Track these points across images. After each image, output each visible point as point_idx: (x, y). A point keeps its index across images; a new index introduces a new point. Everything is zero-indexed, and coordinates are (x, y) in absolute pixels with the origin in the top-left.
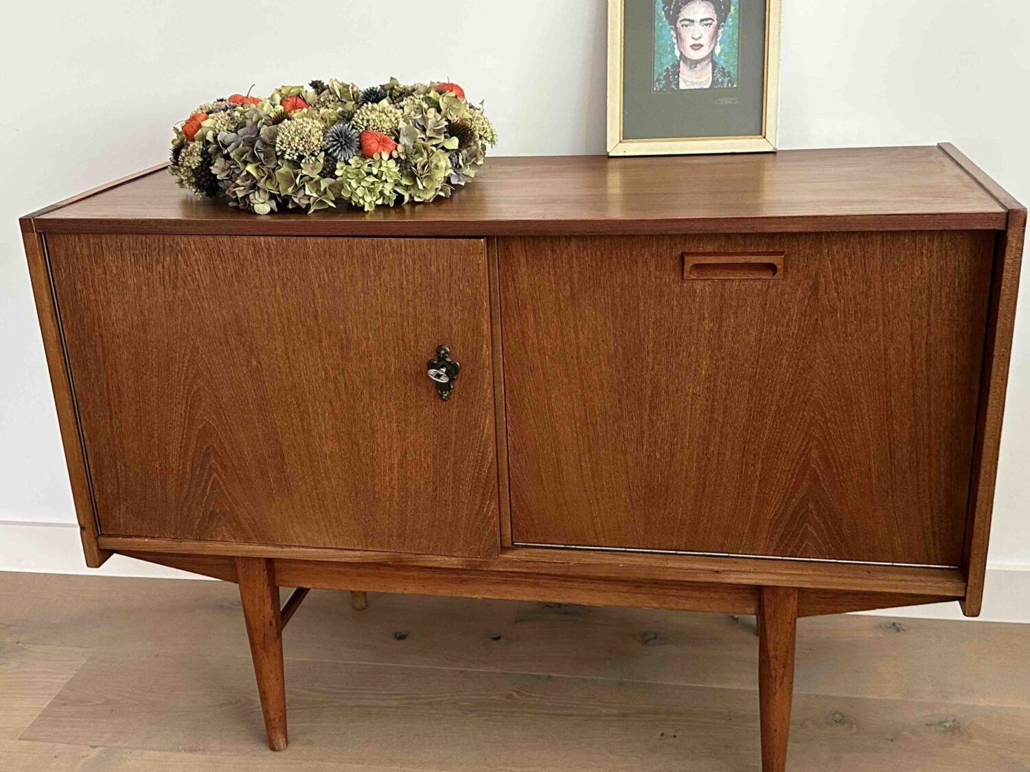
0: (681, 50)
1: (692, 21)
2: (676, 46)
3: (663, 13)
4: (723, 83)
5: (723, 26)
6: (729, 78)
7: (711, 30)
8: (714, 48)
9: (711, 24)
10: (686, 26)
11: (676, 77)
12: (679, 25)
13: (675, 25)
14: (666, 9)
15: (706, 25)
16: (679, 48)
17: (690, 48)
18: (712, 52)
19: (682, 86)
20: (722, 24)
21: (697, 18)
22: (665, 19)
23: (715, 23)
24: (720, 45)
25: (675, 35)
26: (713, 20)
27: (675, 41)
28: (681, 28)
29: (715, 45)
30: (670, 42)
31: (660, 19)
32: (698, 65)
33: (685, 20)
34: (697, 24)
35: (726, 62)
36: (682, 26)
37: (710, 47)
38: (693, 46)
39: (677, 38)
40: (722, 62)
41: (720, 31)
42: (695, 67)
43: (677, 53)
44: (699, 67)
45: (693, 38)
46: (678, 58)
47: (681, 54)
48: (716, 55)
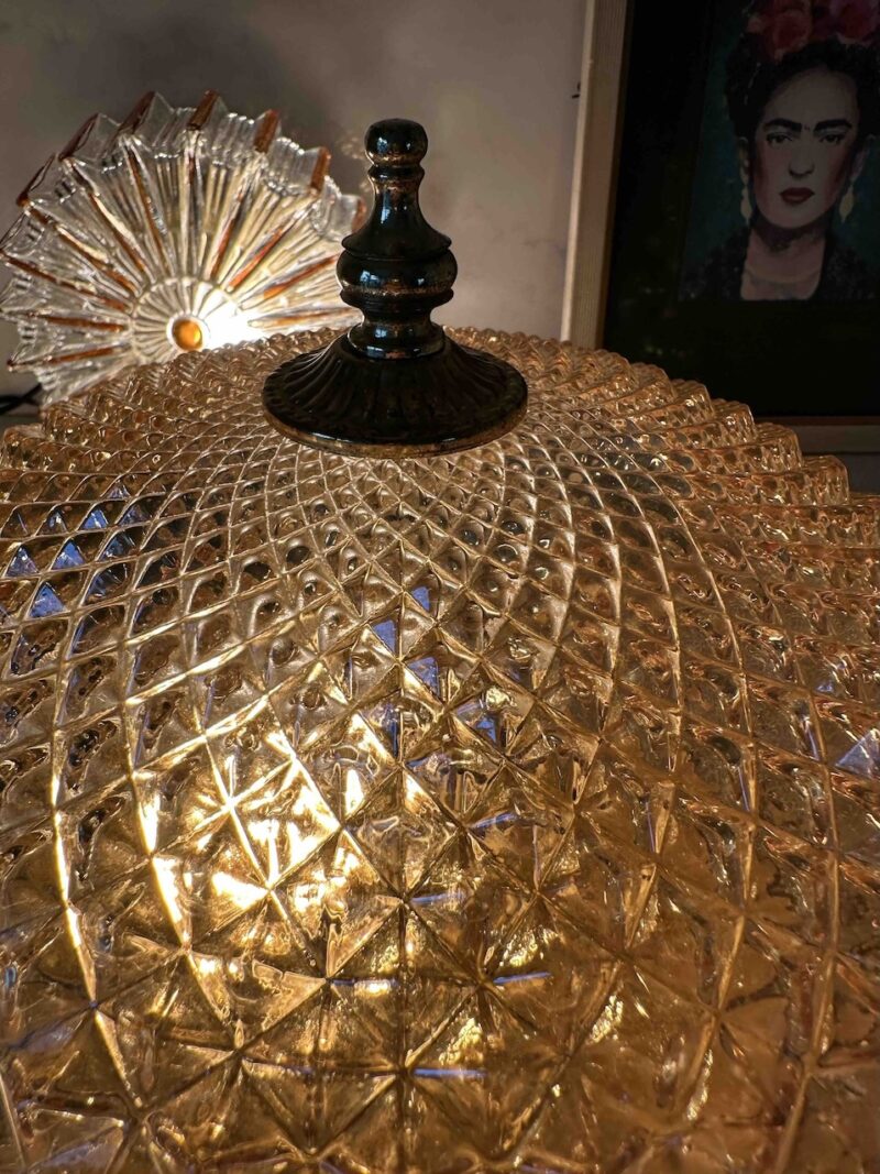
0: (759, 201)
1: (795, 127)
2: (745, 192)
3: (726, 101)
4: (844, 288)
5: (870, 142)
6: (861, 277)
7: (838, 150)
8: (838, 201)
9: (840, 137)
11: (736, 269)
13: (751, 134)
14: (732, 89)
15: (830, 138)
16: (752, 197)
17: (779, 197)
18: (832, 212)
19: (748, 292)
20: (870, 137)
21: (809, 117)
22: (727, 117)
23: (853, 133)
25: (746, 163)
26: (850, 126)
27: (745, 178)
28: (766, 143)
29: (844, 192)
30: (732, 181)
31: (717, 117)
32: (793, 242)
33: (778, 122)
34: (806, 138)
35: (861, 237)
36: (769, 138)
37: (829, 197)
38: (788, 194)
39: (750, 171)
40: (851, 236)
41: (861, 158)
42: (786, 247)
43: (746, 210)
44: (794, 246)
45: (792, 173)
46: (747, 222)
47: (756, 212)
48: (839, 218)
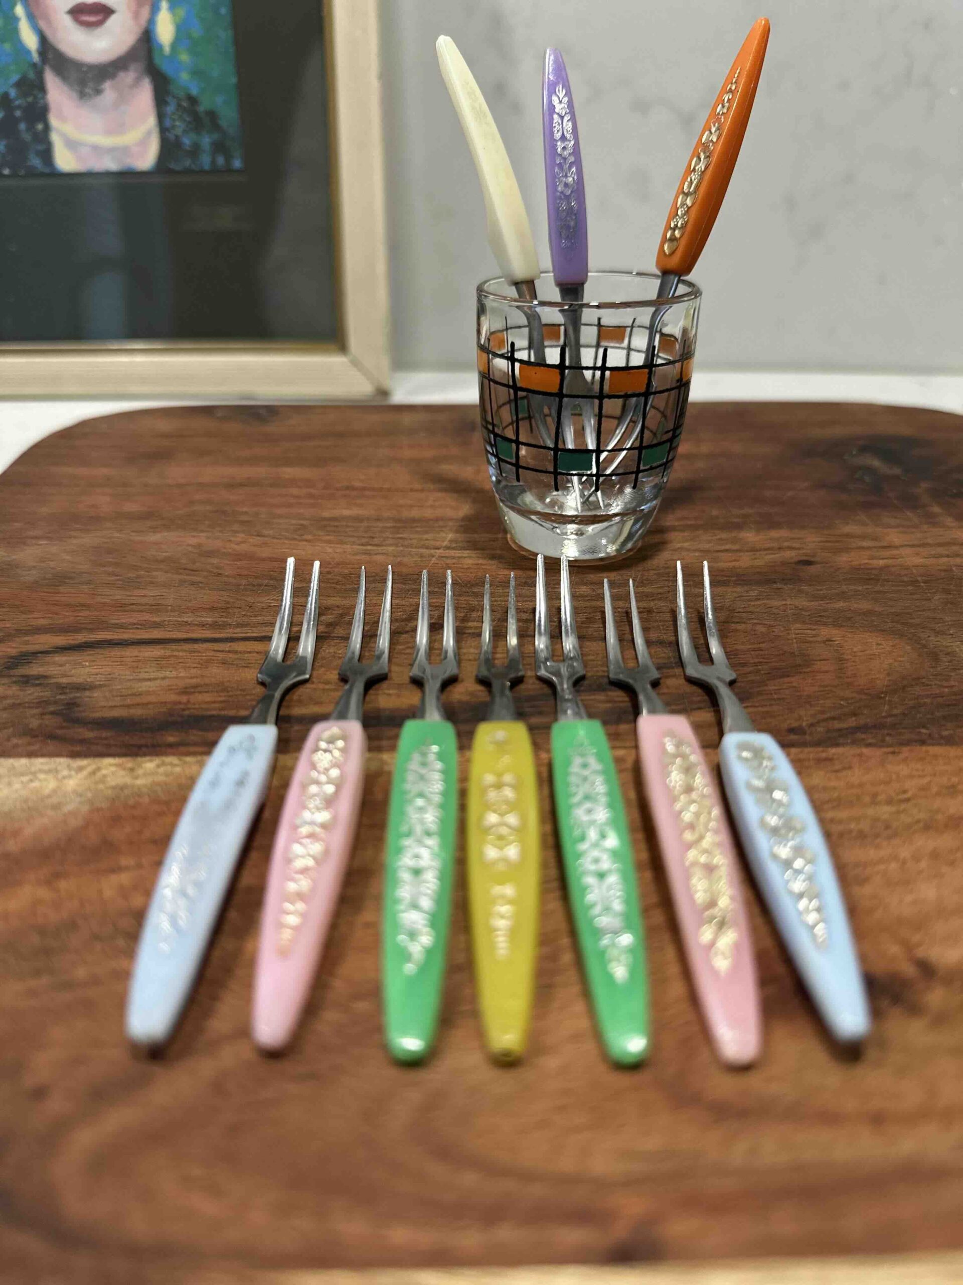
0: (42, 24)
2: (20, 11)
4: (195, 151)
6: (216, 136)
11: (40, 127)
16: (32, 17)
17: (67, 21)
18: (147, 38)
19: (64, 161)
29: (154, 9)
32: (107, 85)
35: (197, 73)
37: (136, 15)
38: (78, 14)
40: (184, 76)
42: (98, 92)
43: (30, 40)
46: (35, 57)
47: (44, 42)
48: (161, 47)
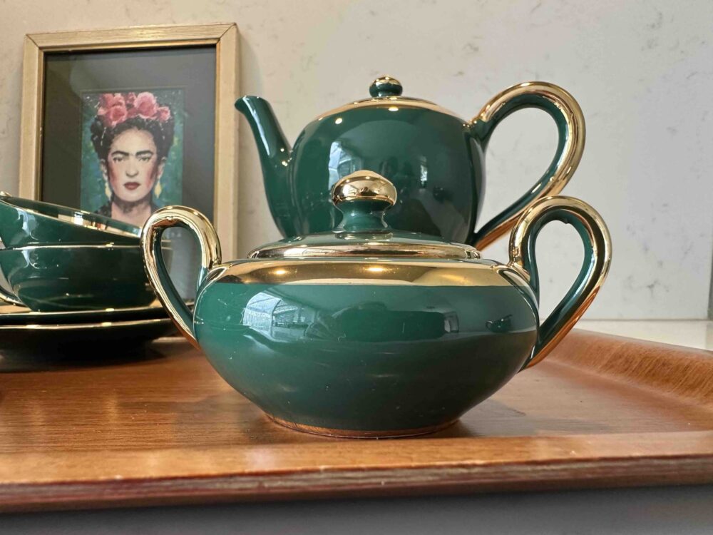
0: (114, 189)
1: (126, 154)
2: (107, 184)
3: (91, 144)
5: (164, 161)
7: (149, 165)
8: (153, 188)
9: (149, 158)
10: (120, 160)
12: (110, 158)
13: (106, 158)
14: (95, 139)
15: (144, 159)
16: (110, 186)
17: (123, 188)
18: (151, 193)
20: (164, 158)
21: (133, 150)
22: (93, 151)
23: (154, 157)
24: (161, 183)
25: (106, 171)
26: (152, 153)
27: (106, 178)
28: (113, 162)
29: (155, 184)
30: (99, 179)
31: (88, 151)
32: (134, 208)
33: (118, 152)
34: (132, 159)
36: (115, 159)
37: (148, 186)
38: (127, 185)
39: (108, 174)
41: (161, 167)
42: (131, 210)
43: (108, 193)
44: (135, 210)
45: (128, 175)
46: (110, 199)
47: (113, 194)
48: (155, 196)
